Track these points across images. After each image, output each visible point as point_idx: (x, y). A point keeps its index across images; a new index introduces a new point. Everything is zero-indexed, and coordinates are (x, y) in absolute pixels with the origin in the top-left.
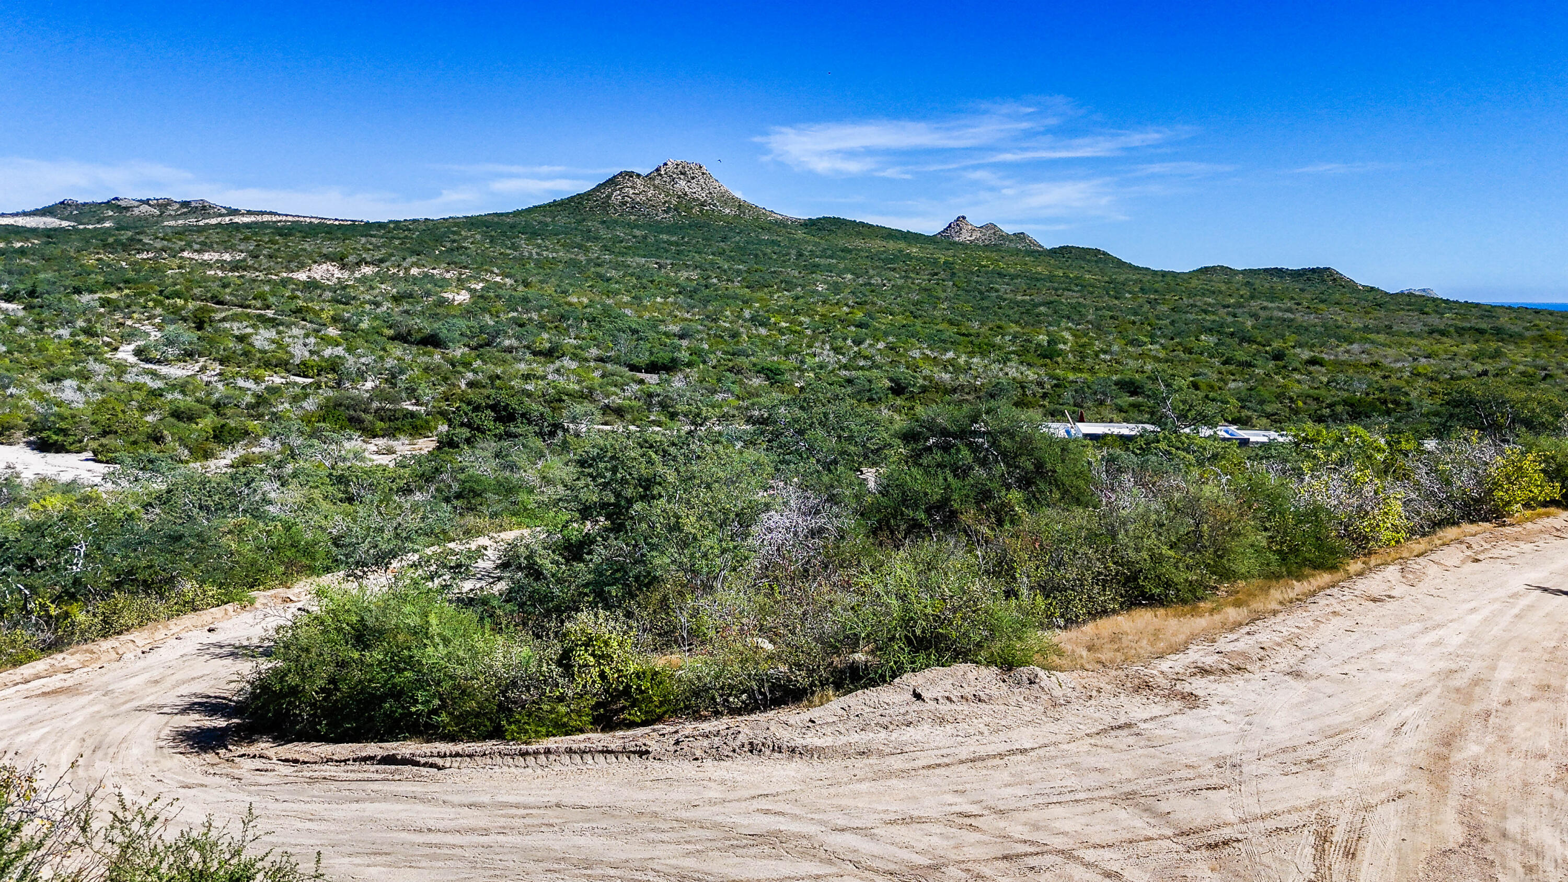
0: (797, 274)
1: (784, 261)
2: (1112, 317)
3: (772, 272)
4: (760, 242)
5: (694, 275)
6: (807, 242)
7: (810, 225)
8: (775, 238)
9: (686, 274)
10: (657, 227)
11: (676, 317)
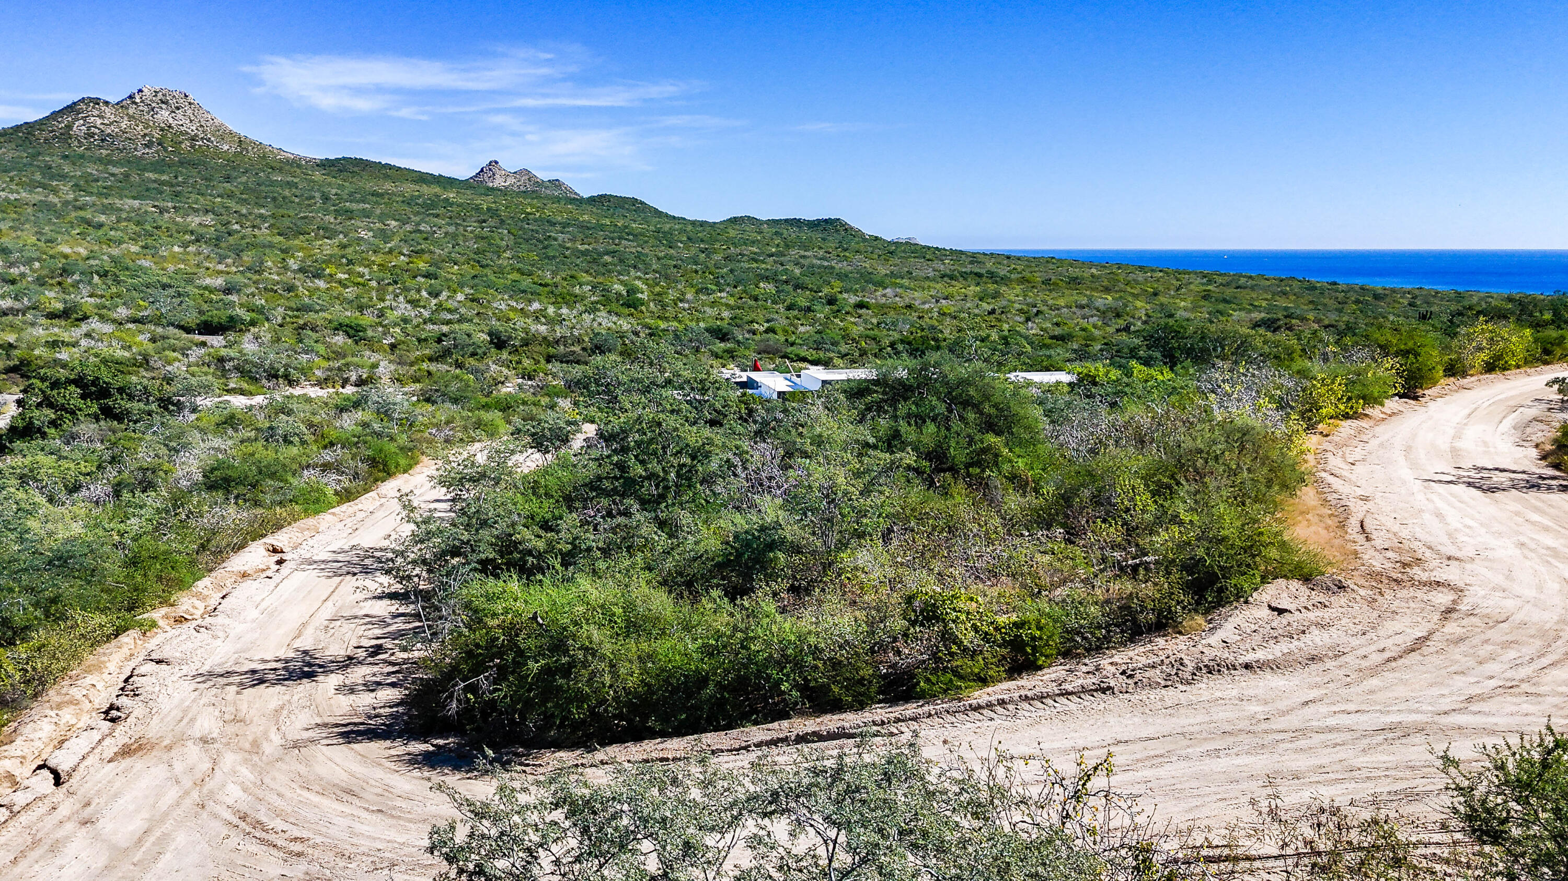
0: (332, 220)
1: (310, 205)
2: (675, 266)
3: (302, 218)
4: (273, 183)
5: (209, 219)
6: (330, 184)
7: (326, 165)
8: (289, 179)
9: (197, 220)
10: (139, 164)
11: (208, 269)
